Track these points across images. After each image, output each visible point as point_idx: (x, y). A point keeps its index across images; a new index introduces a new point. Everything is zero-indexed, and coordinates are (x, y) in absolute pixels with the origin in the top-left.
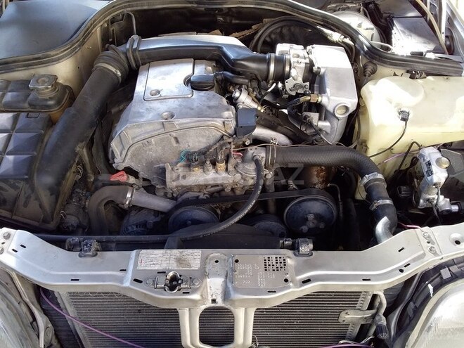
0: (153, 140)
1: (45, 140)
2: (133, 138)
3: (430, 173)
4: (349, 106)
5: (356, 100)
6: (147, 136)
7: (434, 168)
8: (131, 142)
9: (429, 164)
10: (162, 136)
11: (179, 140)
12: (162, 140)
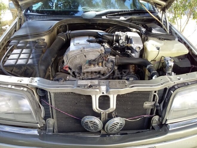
0: (78, 56)
1: (42, 56)
2: (71, 56)
3: (168, 63)
4: (140, 47)
5: (143, 45)
6: (76, 54)
7: (169, 62)
8: (70, 57)
9: (168, 61)
10: (81, 55)
11: (86, 56)
12: (80, 56)
